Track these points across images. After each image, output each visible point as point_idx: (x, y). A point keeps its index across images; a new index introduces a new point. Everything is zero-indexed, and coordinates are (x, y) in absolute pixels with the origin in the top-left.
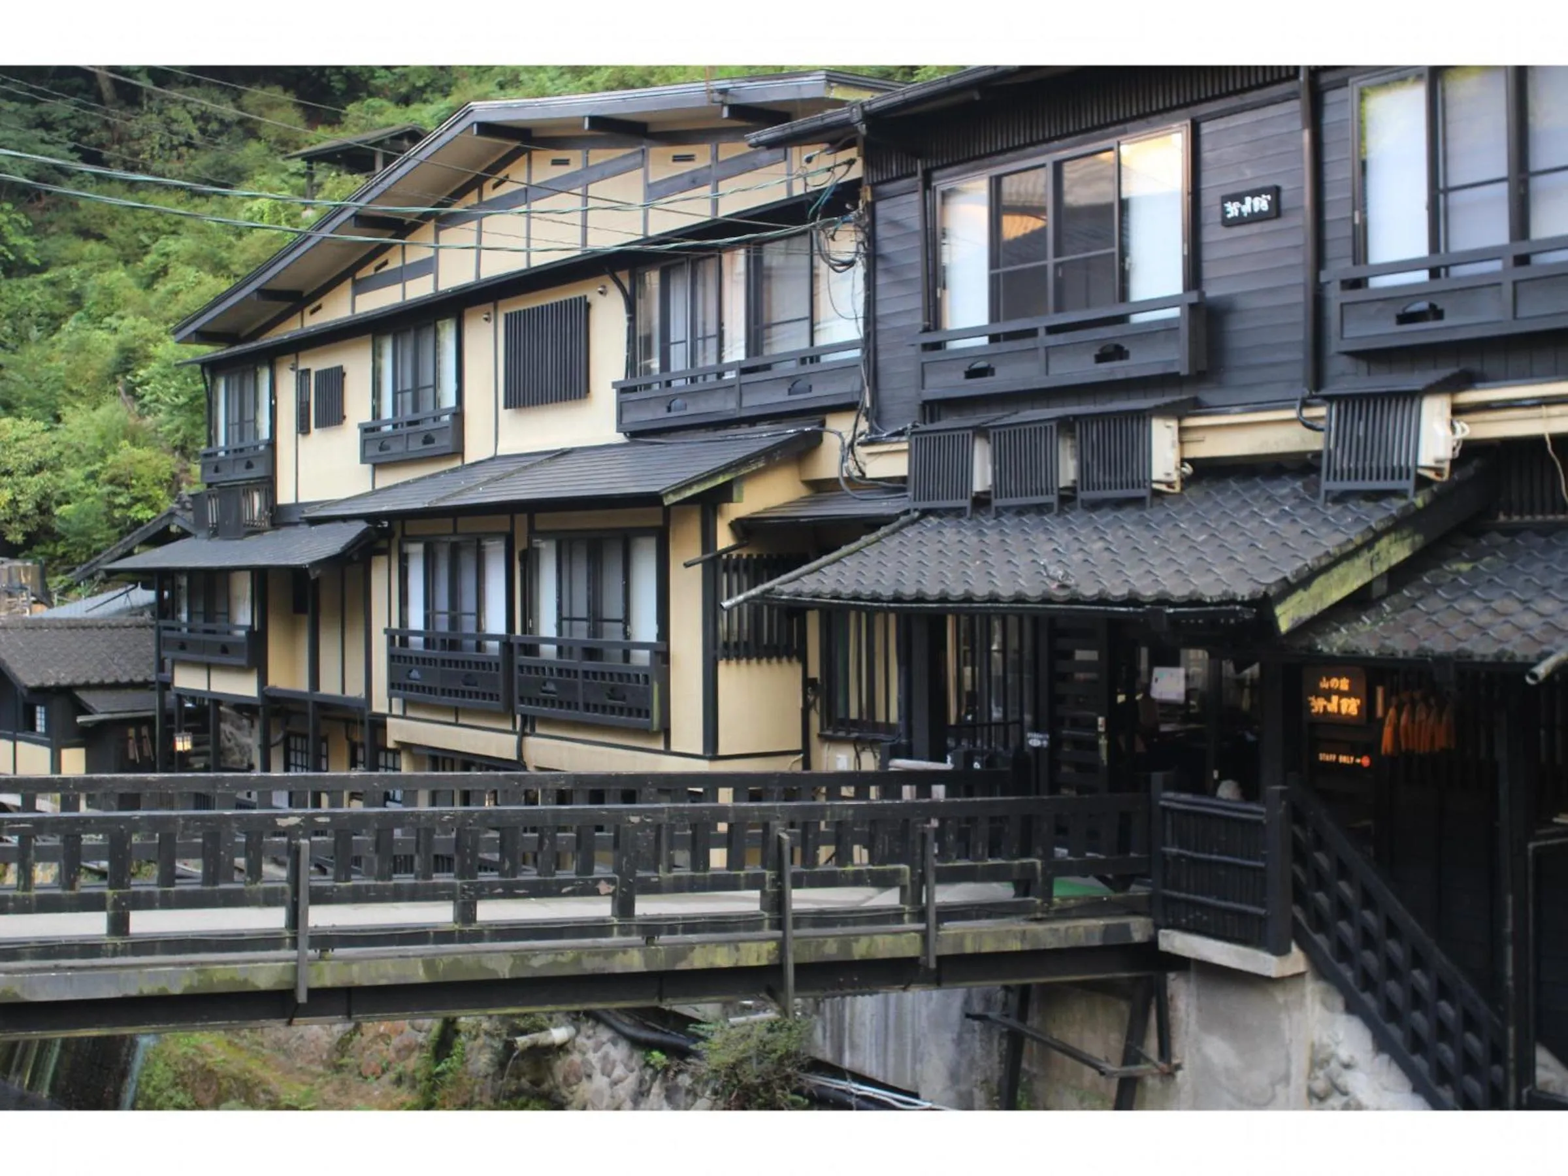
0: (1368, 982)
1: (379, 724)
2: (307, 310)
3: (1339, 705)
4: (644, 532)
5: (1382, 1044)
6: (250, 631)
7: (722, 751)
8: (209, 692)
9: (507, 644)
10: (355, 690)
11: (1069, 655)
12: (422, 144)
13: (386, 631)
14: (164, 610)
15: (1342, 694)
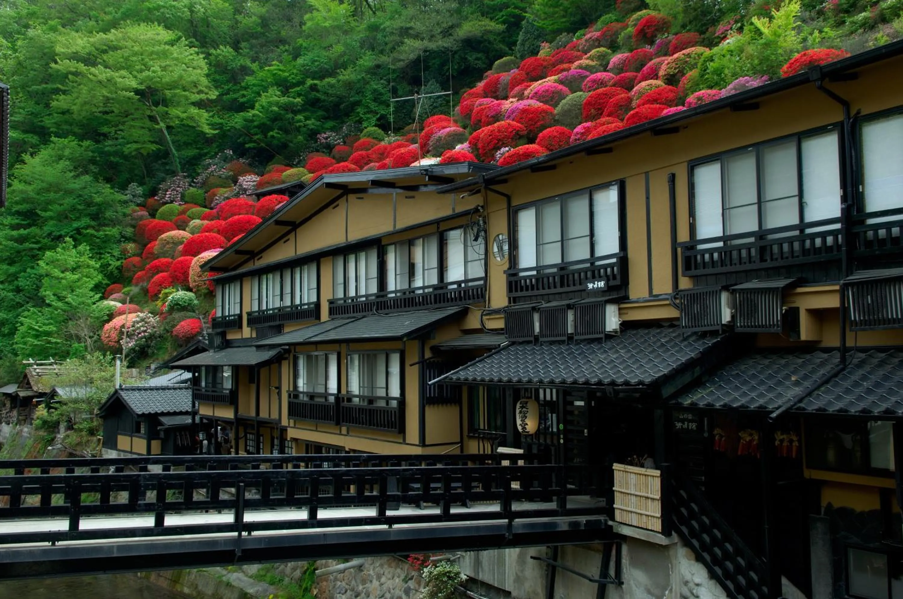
0: (704, 547)
1: (284, 430)
2: (256, 259)
3: (688, 426)
4: (394, 351)
5: (713, 575)
6: (231, 391)
7: (427, 443)
8: (213, 416)
9: (338, 397)
10: (275, 416)
11: (572, 403)
12: (304, 190)
13: (287, 391)
14: (195, 381)
15: (690, 421)
